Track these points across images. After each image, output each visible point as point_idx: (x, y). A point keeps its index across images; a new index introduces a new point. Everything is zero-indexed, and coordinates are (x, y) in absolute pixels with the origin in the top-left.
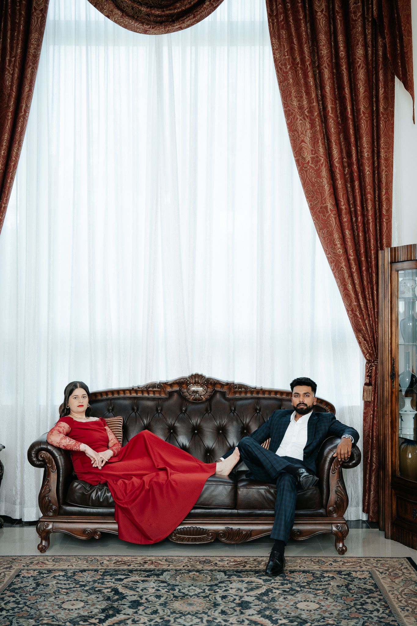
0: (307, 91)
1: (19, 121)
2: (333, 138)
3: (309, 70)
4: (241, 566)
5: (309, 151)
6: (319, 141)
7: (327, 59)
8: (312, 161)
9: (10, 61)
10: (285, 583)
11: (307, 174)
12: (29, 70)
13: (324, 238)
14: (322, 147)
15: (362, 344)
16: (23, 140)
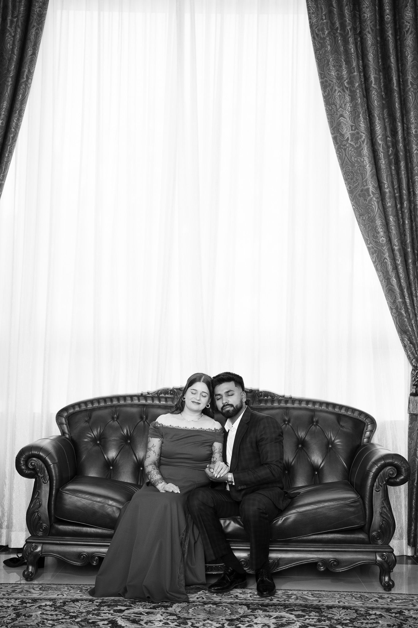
0: (347, 59)
1: (20, 88)
2: (376, 113)
3: (350, 35)
4: (267, 599)
5: (348, 127)
6: (361, 115)
7: (371, 22)
8: (352, 139)
9: (12, 22)
10: (322, 620)
11: (345, 153)
12: (33, 32)
13: (365, 225)
14: (364, 122)
15: (408, 348)
16: (24, 110)
